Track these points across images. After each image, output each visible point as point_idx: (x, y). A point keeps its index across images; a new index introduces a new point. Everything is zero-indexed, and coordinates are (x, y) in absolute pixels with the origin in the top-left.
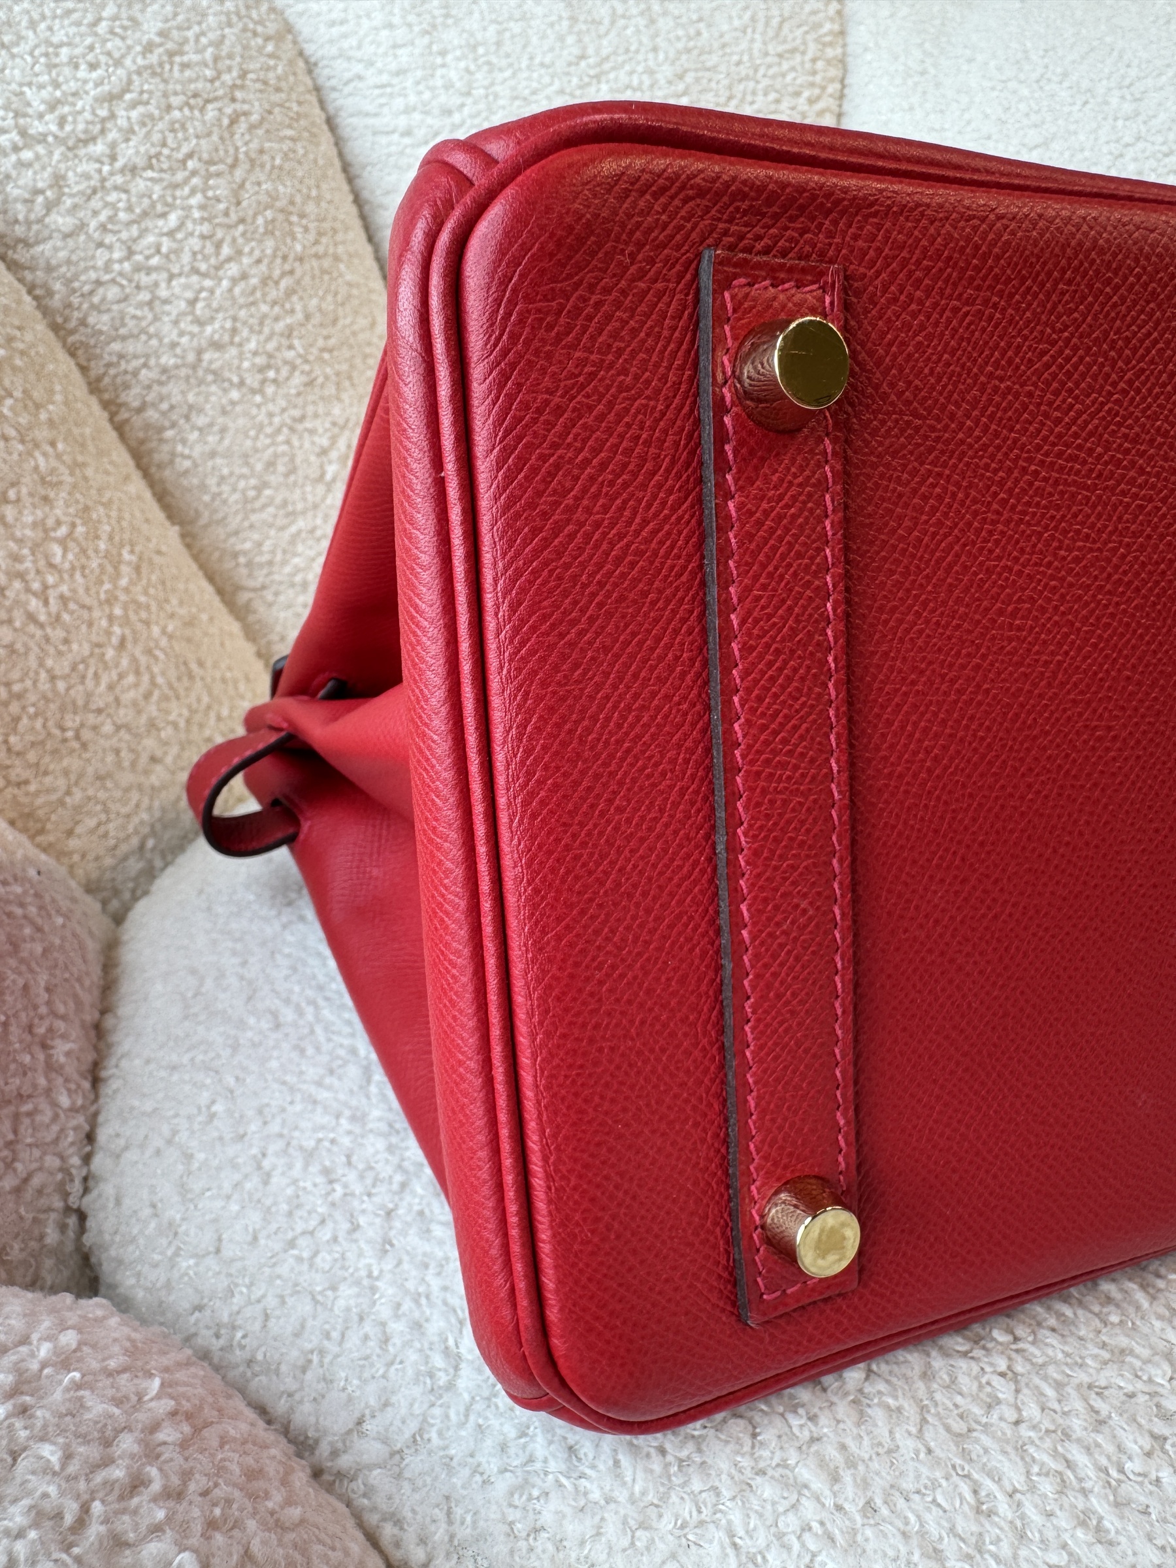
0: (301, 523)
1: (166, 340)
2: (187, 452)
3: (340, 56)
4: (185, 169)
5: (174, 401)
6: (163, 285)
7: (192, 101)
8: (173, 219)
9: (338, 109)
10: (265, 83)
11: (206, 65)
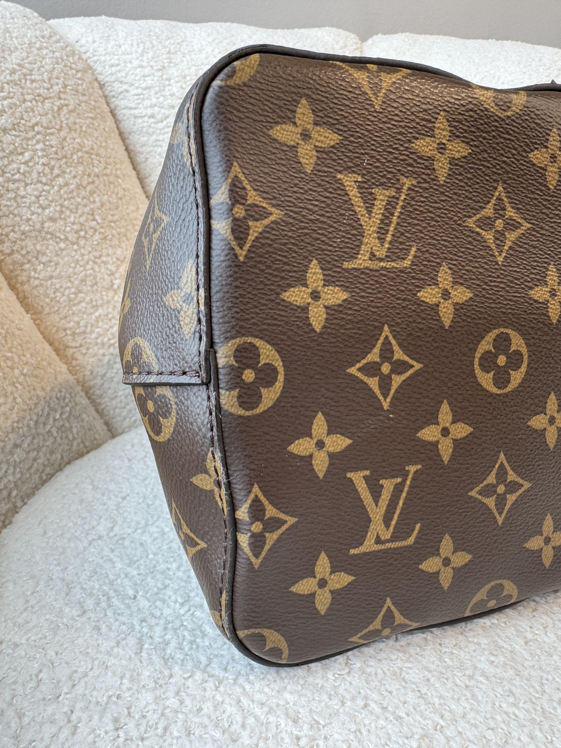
0: (100, 311)
1: (24, 217)
2: (37, 275)
3: (116, 81)
4: (34, 130)
5: (29, 249)
6: (22, 189)
7: (37, 98)
8: (27, 155)
9: (116, 106)
10: (77, 91)
11: (45, 82)
